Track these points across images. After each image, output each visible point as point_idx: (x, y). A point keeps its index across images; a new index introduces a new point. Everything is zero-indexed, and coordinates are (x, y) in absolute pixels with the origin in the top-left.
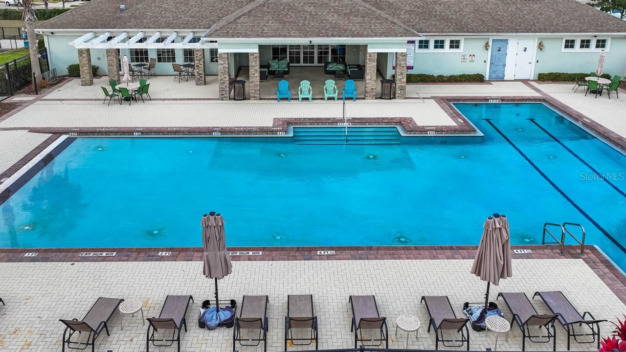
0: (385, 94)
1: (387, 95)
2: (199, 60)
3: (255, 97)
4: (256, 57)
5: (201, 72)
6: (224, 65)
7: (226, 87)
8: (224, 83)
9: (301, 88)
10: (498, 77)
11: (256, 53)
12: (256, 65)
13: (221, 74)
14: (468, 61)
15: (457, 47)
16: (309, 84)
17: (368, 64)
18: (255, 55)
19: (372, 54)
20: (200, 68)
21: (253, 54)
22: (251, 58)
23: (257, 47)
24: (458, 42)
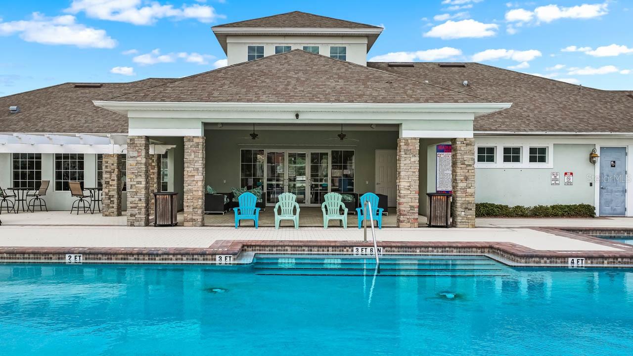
0: (436, 217)
1: (441, 217)
2: (110, 172)
3: (192, 220)
4: (198, 144)
5: (111, 193)
6: (139, 159)
7: (140, 200)
8: (136, 193)
9: (279, 207)
10: (615, 212)
11: (198, 137)
12: (196, 159)
13: (132, 176)
14: (562, 183)
15: (542, 159)
16: (294, 199)
17: (403, 159)
18: (196, 140)
19: (409, 141)
20: (111, 185)
21: (191, 139)
22: (187, 145)
23: (200, 125)
24: (543, 151)
